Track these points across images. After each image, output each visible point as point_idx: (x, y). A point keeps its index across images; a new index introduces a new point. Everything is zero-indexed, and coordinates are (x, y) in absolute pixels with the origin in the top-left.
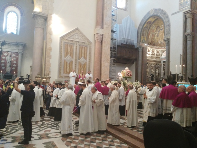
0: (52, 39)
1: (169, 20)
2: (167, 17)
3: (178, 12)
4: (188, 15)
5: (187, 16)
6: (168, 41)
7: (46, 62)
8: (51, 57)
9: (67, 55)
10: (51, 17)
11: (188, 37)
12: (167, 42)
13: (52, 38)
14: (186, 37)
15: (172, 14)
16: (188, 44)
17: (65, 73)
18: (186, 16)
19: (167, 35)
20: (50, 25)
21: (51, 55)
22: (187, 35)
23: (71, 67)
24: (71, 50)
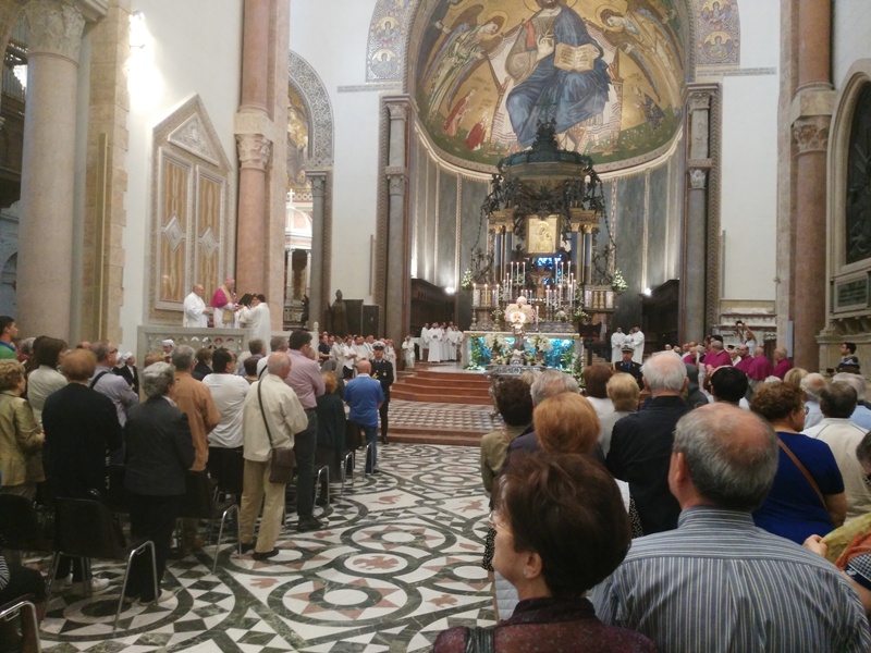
0: (127, 132)
1: (327, 107)
2: (321, 92)
3: (364, 90)
4: (396, 111)
5: (393, 112)
6: (324, 182)
7: (112, 244)
8: (125, 221)
9: (170, 216)
10: (127, 24)
11: (395, 182)
12: (318, 183)
13: (127, 128)
14: (389, 181)
15: (340, 89)
16: (393, 205)
17: (165, 296)
18: (388, 112)
19: (319, 159)
20: (122, 62)
21: (125, 208)
22: (393, 176)
23: (179, 268)
24: (180, 194)
